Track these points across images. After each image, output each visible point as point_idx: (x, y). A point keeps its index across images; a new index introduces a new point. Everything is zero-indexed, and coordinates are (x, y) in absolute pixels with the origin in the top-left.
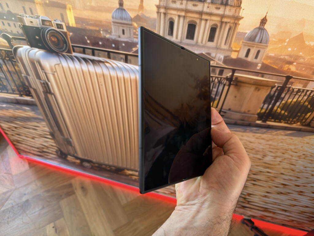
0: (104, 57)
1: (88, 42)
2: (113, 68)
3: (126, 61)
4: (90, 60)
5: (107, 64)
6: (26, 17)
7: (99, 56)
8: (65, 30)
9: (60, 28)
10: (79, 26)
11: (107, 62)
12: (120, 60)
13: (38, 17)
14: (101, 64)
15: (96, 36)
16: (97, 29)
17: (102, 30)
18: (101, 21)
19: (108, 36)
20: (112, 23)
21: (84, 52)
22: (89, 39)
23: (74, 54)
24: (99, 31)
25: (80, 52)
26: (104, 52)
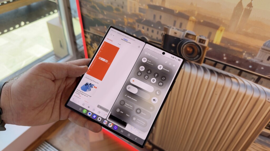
0: (234, 73)
1: (225, 58)
2: (238, 84)
3: (257, 81)
4: (217, 73)
5: (233, 80)
6: (173, 28)
7: (229, 71)
8: (206, 44)
9: (202, 43)
10: (223, 45)
11: (234, 78)
12: (250, 79)
13: (184, 31)
14: (227, 78)
15: (236, 55)
16: (241, 50)
17: (245, 52)
18: (249, 46)
19: (249, 58)
20: (260, 49)
21: (215, 65)
22: (226, 56)
23: (203, 64)
24: (242, 53)
25: (210, 65)
26: (236, 70)
